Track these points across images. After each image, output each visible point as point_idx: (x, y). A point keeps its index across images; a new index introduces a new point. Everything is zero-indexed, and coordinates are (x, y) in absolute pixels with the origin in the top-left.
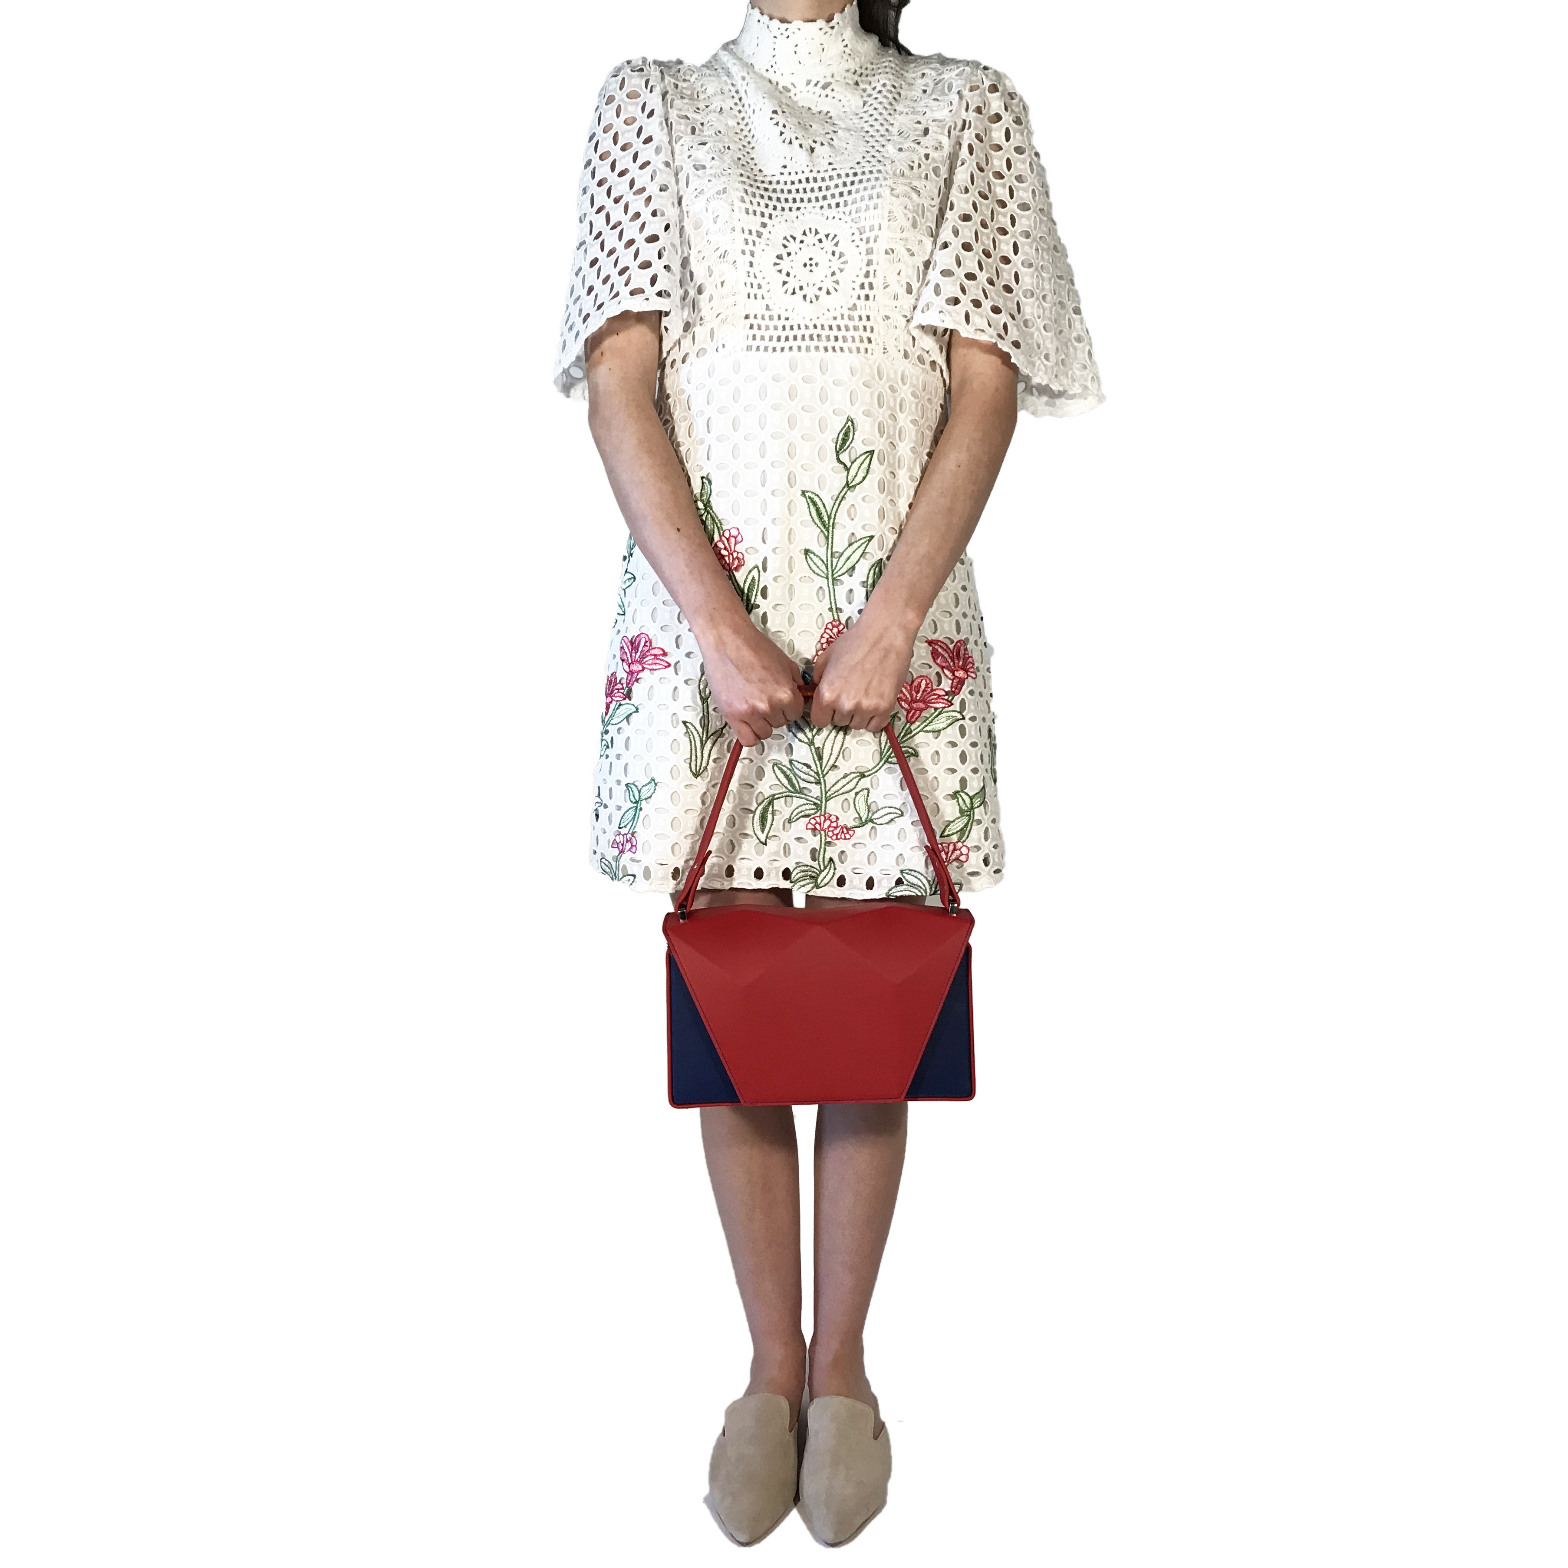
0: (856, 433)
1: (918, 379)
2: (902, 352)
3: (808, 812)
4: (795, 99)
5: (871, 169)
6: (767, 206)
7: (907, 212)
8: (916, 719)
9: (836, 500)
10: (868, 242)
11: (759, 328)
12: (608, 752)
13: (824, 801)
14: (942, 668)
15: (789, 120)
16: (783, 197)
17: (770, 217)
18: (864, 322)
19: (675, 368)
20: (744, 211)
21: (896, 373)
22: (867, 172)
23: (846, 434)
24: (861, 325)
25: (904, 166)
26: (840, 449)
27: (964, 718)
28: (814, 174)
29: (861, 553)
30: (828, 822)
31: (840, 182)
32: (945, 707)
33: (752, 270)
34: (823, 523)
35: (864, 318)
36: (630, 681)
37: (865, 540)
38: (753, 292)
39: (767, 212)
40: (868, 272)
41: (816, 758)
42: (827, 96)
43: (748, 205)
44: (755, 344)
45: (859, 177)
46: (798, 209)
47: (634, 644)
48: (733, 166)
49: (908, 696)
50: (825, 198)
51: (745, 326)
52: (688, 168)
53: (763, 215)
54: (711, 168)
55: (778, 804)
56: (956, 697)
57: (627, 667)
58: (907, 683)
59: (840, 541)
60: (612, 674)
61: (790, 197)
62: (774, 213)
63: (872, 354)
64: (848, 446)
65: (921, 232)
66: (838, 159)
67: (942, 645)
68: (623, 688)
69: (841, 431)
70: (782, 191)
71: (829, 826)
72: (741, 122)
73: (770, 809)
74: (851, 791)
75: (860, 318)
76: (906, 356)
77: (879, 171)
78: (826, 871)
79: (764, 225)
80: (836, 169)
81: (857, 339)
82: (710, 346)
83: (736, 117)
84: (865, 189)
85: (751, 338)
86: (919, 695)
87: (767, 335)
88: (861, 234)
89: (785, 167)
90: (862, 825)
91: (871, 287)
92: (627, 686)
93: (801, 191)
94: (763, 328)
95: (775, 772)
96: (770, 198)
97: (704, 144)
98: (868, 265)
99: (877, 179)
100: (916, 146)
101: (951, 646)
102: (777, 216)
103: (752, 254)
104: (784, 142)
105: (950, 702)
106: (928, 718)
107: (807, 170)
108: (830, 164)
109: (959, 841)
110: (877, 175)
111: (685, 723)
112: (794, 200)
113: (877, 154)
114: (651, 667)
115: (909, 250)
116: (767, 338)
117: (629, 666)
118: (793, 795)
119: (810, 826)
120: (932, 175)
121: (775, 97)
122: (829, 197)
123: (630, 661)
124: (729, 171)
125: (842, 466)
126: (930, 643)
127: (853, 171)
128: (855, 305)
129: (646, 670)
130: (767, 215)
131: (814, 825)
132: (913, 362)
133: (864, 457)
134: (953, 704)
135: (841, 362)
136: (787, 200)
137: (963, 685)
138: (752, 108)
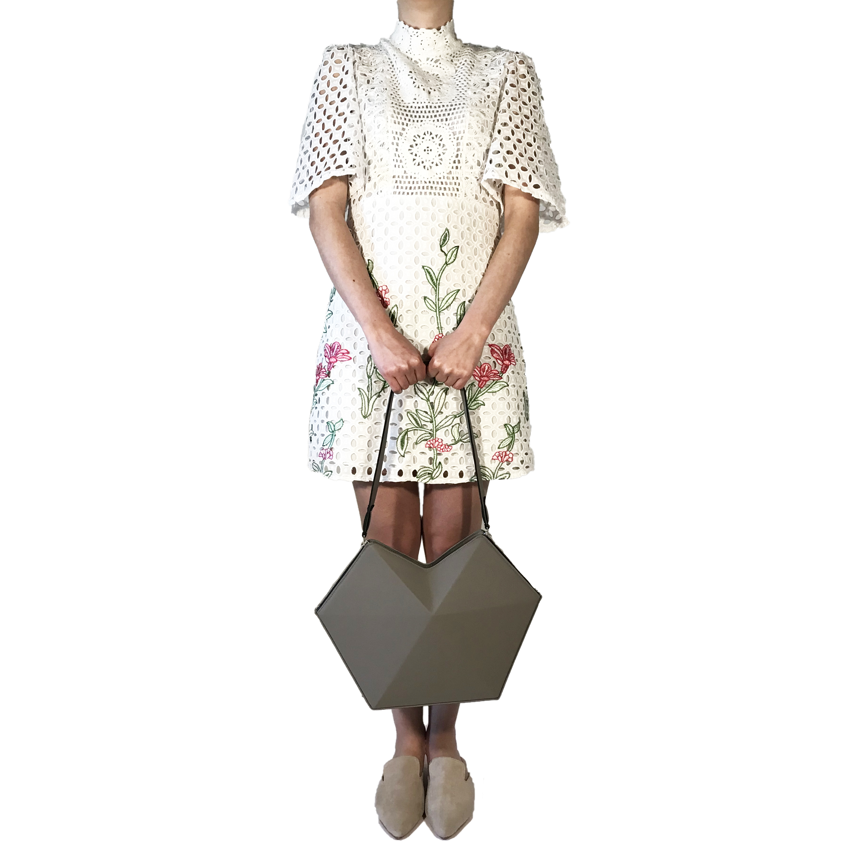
0: (450, 237)
1: (483, 210)
2: (474, 196)
3: (426, 438)
4: (420, 67)
5: (460, 103)
6: (405, 119)
7: (478, 124)
8: (483, 386)
9: (440, 271)
10: (458, 139)
11: (400, 182)
12: (317, 405)
13: (435, 431)
14: (496, 359)
15: (418, 76)
16: (414, 115)
17: (407, 125)
18: (455, 180)
19: (355, 203)
20: (393, 122)
21: (471, 206)
22: (458, 104)
23: (445, 237)
24: (453, 182)
25: (477, 101)
26: (443, 244)
27: (508, 386)
28: (430, 104)
29: (453, 299)
30: (437, 443)
31: (444, 109)
32: (498, 380)
33: (397, 153)
34: (434, 282)
35: (455, 178)
36: (330, 367)
37: (455, 292)
38: (397, 164)
39: (405, 122)
40: (458, 155)
41: (431, 408)
42: (437, 66)
43: (396, 119)
44: (397, 191)
45: (454, 107)
46: (422, 121)
47: (332, 349)
48: (388, 99)
49: (479, 374)
50: (435, 116)
51: (393, 181)
52: (365, 100)
53: (403, 124)
54: (377, 100)
55: (410, 434)
56: (504, 375)
57: (328, 360)
58: (478, 367)
59: (442, 293)
60: (320, 364)
61: (417, 115)
62: (409, 123)
63: (459, 197)
64: (446, 243)
65: (486, 134)
66: (443, 98)
67: (496, 347)
68: (325, 371)
69: (443, 235)
70: (413, 112)
71: (438, 445)
72: (393, 76)
73: (406, 437)
74: (450, 425)
75: (453, 178)
76: (476, 198)
77: (464, 104)
78: (438, 469)
79: (404, 129)
80: (442, 102)
81: (451, 189)
82: (374, 192)
83: (390, 74)
84: (457, 113)
85: (396, 187)
86: (485, 373)
87: (404, 186)
88: (454, 135)
89: (415, 99)
90: (456, 443)
91: (459, 162)
92: (328, 370)
93: (423, 112)
94: (403, 182)
95: (408, 417)
96: (407, 115)
97: (373, 88)
98: (457, 151)
99: (463, 108)
100: (483, 91)
101: (502, 348)
102: (410, 125)
103: (397, 145)
104: (415, 87)
105: (501, 377)
106: (490, 385)
107: (427, 102)
108: (439, 100)
109: (508, 450)
110: (463, 106)
111: (359, 389)
112: (420, 117)
113: (462, 95)
114: (341, 360)
115: (479, 143)
116: (404, 188)
117: (329, 359)
118: (418, 429)
119: (428, 446)
120: (491, 106)
121: (411, 65)
122: (438, 116)
123: (329, 357)
124: (386, 101)
125: (443, 253)
126: (490, 346)
127: (451, 104)
128: (450, 172)
129: (338, 361)
130: (405, 124)
131: (430, 445)
132: (480, 201)
133: (454, 249)
134: (502, 378)
135: (442, 201)
136: (416, 116)
137: (507, 368)
138: (399, 70)
